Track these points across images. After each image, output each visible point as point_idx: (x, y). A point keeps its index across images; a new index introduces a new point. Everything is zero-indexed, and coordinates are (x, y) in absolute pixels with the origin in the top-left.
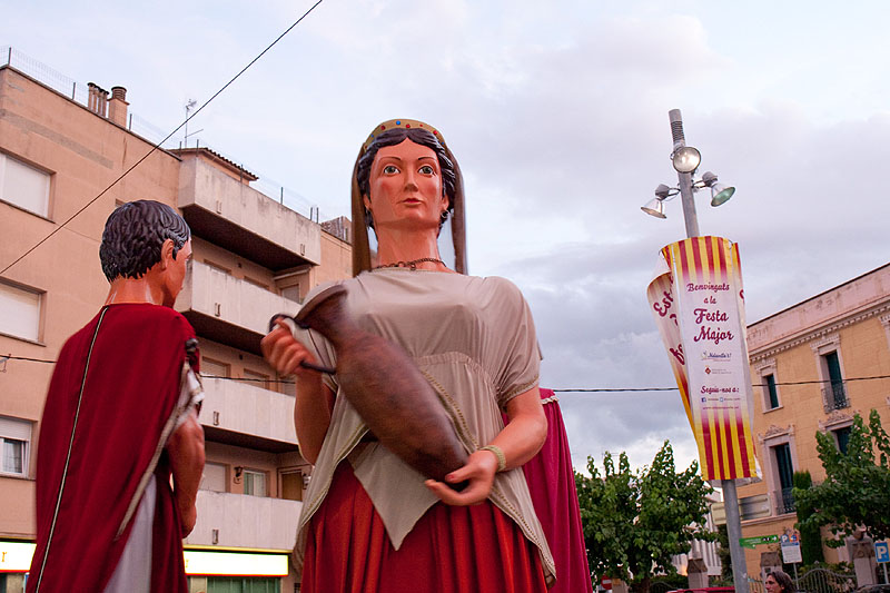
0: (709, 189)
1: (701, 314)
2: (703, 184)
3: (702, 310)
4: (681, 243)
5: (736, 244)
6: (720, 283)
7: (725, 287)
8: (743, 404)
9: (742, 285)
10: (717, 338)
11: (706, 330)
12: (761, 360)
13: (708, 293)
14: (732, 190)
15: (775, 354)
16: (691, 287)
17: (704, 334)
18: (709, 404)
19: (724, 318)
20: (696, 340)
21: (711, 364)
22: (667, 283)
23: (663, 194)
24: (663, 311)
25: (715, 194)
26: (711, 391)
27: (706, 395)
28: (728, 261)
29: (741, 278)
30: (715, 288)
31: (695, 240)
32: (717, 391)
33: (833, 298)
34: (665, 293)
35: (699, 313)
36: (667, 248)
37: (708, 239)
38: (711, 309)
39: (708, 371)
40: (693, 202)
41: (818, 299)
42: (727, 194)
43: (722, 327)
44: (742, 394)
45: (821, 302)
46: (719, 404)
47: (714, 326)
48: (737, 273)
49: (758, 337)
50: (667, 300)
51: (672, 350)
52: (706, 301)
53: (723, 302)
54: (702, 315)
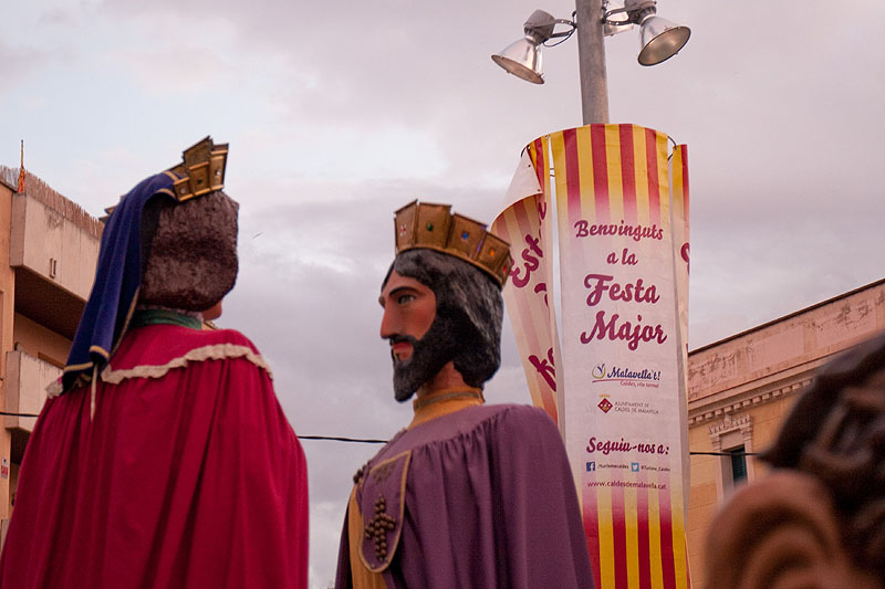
0: (637, 27)
1: (599, 286)
2: (624, 16)
3: (602, 278)
4: (569, 135)
5: (684, 148)
6: (645, 223)
7: (655, 233)
8: (675, 481)
9: (687, 234)
10: (635, 337)
11: (607, 320)
12: (722, 416)
13: (618, 243)
14: (684, 34)
15: (751, 406)
16: (583, 229)
17: (603, 328)
18: (601, 475)
19: (651, 297)
20: (584, 340)
21: (616, 391)
22: (532, 215)
23: (540, 31)
24: (521, 276)
25: (649, 37)
26: (608, 448)
27: (598, 456)
28: (663, 181)
29: (686, 219)
30: (636, 233)
31: (598, 131)
32: (625, 448)
33: (871, 303)
34: (528, 239)
35: (594, 282)
36: (538, 143)
37: (626, 130)
38: (622, 275)
39: (605, 405)
40: (602, 53)
41: (842, 303)
42: (673, 42)
43: (648, 314)
44: (674, 459)
45: (847, 309)
46: (629, 476)
47: (629, 312)
48: (679, 204)
49: (719, 372)
50: (532, 253)
51: (533, 359)
52: (611, 259)
53: (652, 264)
54: (600, 288)
